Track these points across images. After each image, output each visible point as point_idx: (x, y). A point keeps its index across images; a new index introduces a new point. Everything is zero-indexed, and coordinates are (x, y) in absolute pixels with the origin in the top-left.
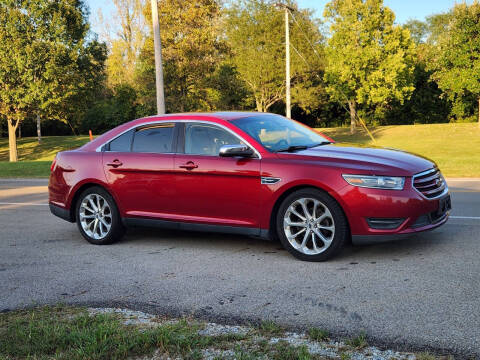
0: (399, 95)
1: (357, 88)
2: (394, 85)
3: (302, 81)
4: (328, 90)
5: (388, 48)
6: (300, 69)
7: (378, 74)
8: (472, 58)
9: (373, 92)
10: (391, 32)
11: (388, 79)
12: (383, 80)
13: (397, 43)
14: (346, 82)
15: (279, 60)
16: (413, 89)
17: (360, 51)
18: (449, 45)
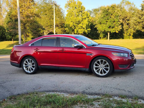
0: (86, 31)
1: (75, 29)
2: (85, 28)
3: (58, 26)
4: (66, 29)
5: (83, 17)
6: (58, 23)
7: (81, 25)
8: (107, 21)
9: (79, 30)
10: (84, 13)
11: (84, 27)
12: (82, 27)
13: (86, 16)
14: (72, 27)
15: (51, 19)
16: (90, 29)
17: (76, 18)
18: (100, 18)
